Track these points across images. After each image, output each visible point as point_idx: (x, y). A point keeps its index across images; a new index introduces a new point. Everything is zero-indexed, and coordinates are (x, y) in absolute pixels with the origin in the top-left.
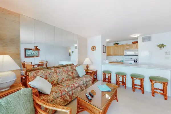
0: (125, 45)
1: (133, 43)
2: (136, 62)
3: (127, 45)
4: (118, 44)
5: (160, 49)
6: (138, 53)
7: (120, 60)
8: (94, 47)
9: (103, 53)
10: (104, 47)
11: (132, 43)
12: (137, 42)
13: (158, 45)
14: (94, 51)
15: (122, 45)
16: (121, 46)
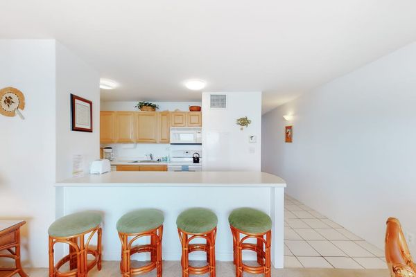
0: (173, 112)
1: (192, 109)
2: (196, 160)
3: (177, 114)
4: (154, 107)
5: (242, 129)
6: (201, 138)
7: (160, 157)
8: (15, 98)
9: (74, 129)
10: (77, 101)
11: (188, 110)
12: (199, 109)
13: (238, 120)
14: (12, 114)
15: (166, 114)
16: (163, 115)
